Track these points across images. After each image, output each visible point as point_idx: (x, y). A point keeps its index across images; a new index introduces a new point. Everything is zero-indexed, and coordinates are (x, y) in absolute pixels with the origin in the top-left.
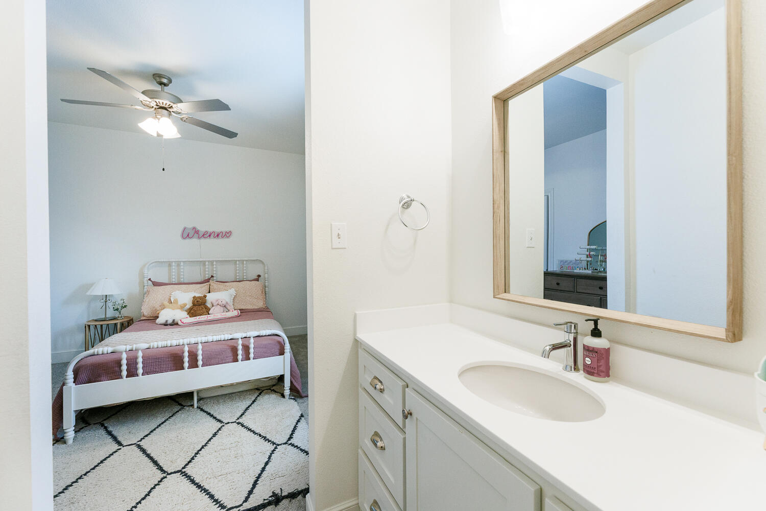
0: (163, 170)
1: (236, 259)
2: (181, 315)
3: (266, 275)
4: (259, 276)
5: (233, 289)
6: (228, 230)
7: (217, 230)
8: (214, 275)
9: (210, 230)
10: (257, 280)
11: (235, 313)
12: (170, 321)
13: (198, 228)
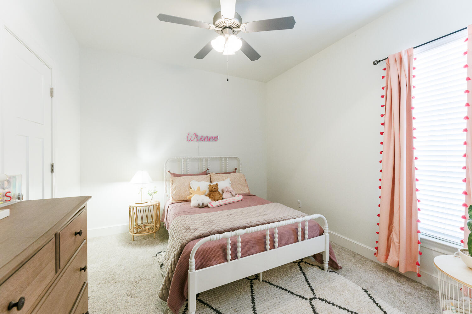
0: (228, 80)
1: (222, 157)
2: (207, 200)
3: (241, 168)
4: (236, 169)
5: (229, 179)
6: (216, 135)
7: (210, 135)
8: (209, 169)
9: (205, 135)
10: (235, 172)
11: (240, 198)
12: (201, 205)
13: (198, 134)
